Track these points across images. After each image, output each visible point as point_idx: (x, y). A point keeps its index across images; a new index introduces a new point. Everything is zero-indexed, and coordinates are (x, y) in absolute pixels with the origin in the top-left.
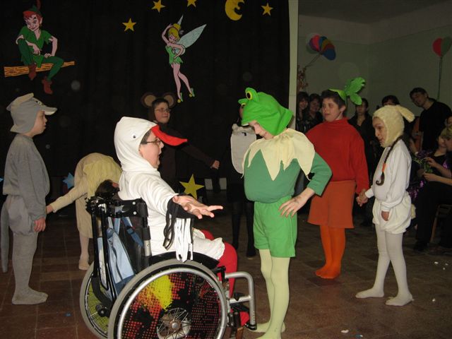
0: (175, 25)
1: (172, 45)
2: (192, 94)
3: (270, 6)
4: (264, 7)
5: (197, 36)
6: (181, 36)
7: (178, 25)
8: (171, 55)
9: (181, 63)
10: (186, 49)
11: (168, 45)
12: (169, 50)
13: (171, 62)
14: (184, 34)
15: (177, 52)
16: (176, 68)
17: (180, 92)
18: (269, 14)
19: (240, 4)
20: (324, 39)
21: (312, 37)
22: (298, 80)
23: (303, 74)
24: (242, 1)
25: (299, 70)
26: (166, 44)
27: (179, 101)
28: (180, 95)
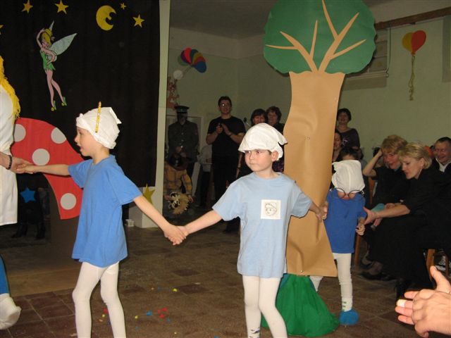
0: (47, 30)
1: (46, 51)
2: (64, 103)
3: (141, 18)
4: (135, 19)
5: (68, 45)
6: (52, 42)
7: (50, 31)
8: (45, 60)
9: (53, 70)
10: (58, 56)
11: (42, 49)
12: (43, 55)
13: (45, 67)
14: (56, 40)
15: (50, 58)
16: (49, 74)
17: (54, 100)
18: (141, 25)
19: (111, 14)
20: (195, 51)
21: (184, 49)
22: (169, 92)
23: (174, 86)
24: (113, 11)
25: (171, 81)
26: (40, 49)
27: (53, 109)
28: (53, 103)
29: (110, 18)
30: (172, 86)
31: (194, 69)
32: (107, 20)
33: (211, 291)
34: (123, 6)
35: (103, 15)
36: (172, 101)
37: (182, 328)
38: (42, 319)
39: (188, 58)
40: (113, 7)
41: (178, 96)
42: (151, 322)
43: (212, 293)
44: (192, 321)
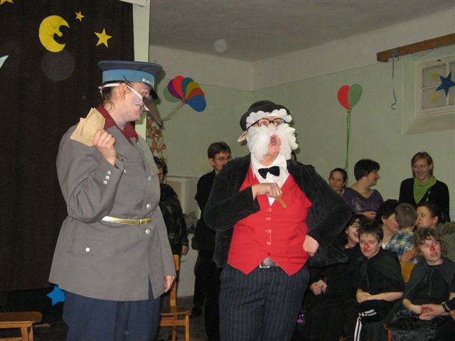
3: (107, 33)
4: (98, 34)
18: (106, 44)
19: (62, 28)
20: (190, 80)
21: (173, 78)
22: (151, 140)
24: (65, 23)
25: (153, 125)
29: (60, 34)
30: (155, 132)
31: (187, 106)
32: (56, 37)
34: (80, 16)
35: (49, 30)
36: (155, 154)
39: (178, 90)
40: (65, 18)
41: (164, 146)
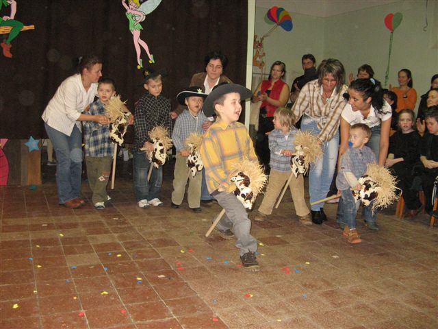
2: (152, 60)
5: (157, 3)
6: (141, 3)
8: (132, 22)
9: (141, 30)
10: (146, 16)
11: (129, 11)
12: (129, 17)
13: (131, 28)
14: (145, 1)
15: (137, 18)
17: (140, 58)
20: (282, 9)
21: (271, 8)
22: (255, 50)
23: (260, 45)
25: (257, 40)
26: (126, 11)
27: (139, 67)
28: (139, 61)
30: (258, 45)
31: (280, 27)
33: (291, 244)
36: (258, 59)
37: (262, 278)
38: (132, 260)
39: (274, 16)
41: (264, 54)
42: (233, 269)
43: (292, 246)
44: (273, 271)
